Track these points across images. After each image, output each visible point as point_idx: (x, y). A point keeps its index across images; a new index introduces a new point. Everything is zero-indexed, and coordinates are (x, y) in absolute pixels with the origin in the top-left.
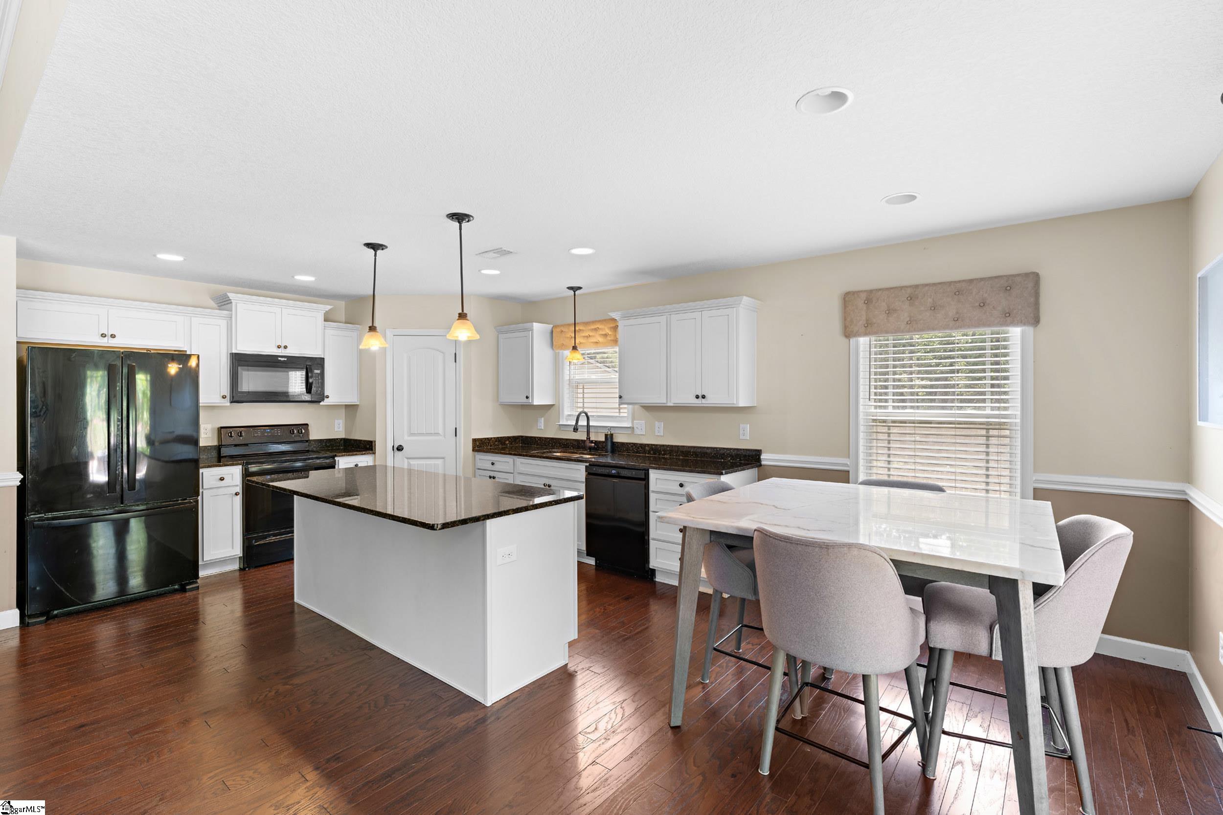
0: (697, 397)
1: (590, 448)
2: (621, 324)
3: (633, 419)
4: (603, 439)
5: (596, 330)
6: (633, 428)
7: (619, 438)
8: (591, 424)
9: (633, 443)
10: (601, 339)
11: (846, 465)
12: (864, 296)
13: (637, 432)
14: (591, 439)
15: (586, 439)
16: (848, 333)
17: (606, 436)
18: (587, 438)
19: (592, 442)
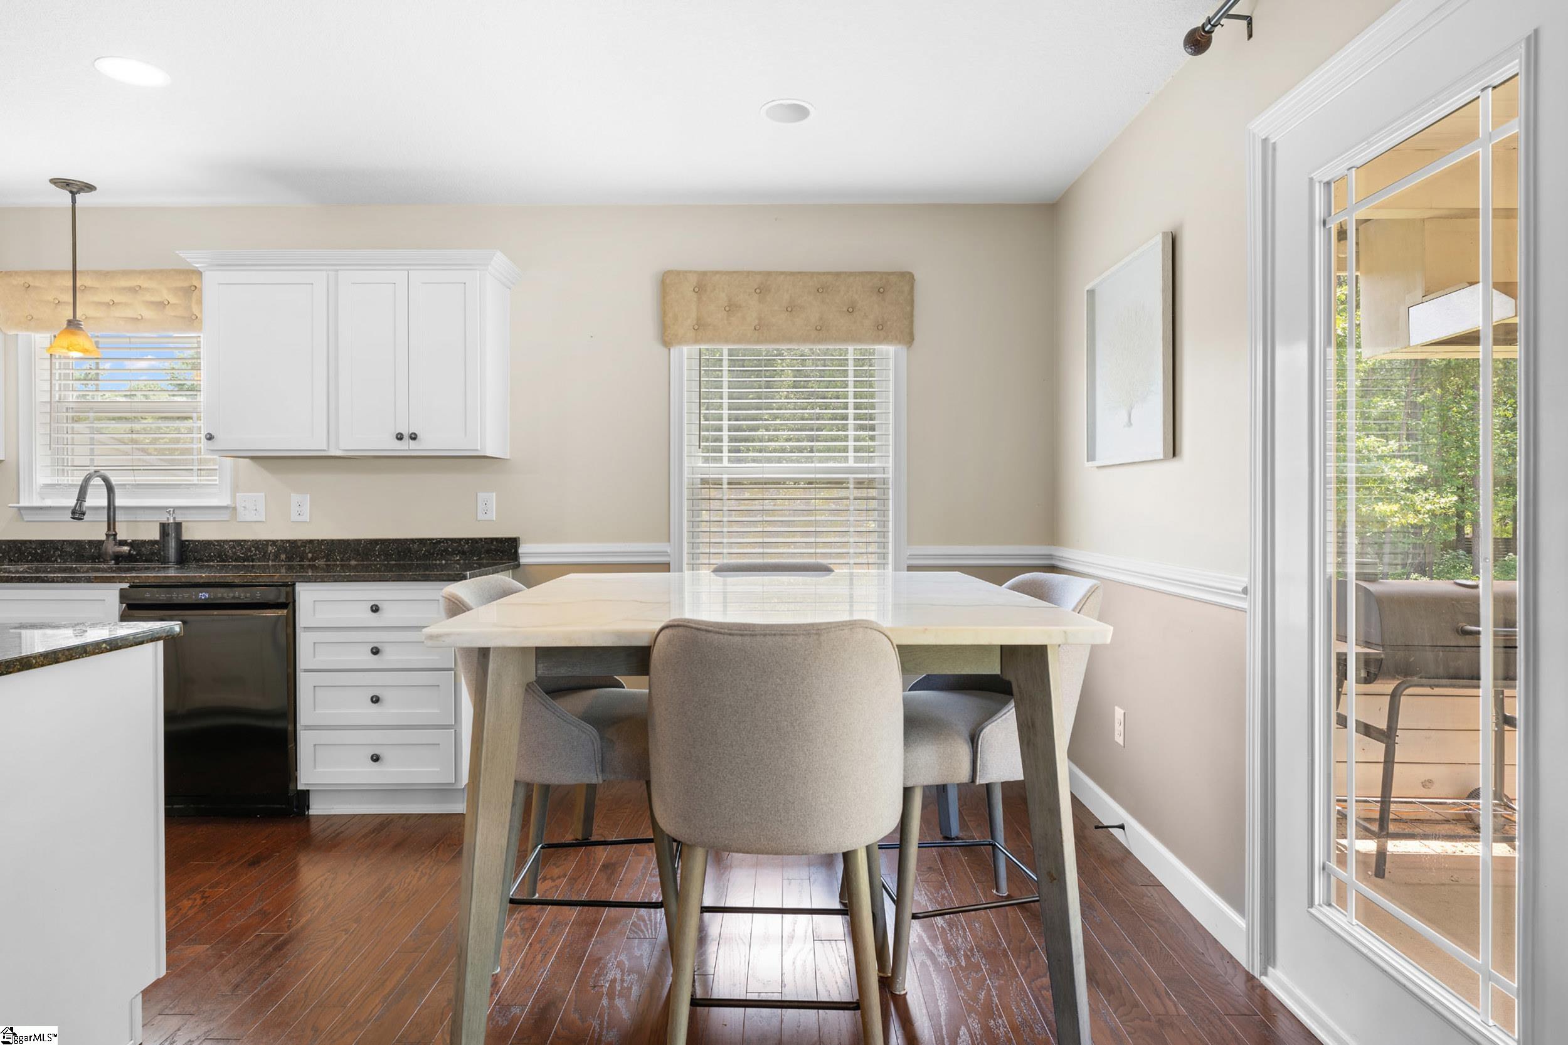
0: (400, 437)
1: (118, 558)
2: (211, 282)
3: (235, 488)
4: (155, 535)
5: (134, 290)
6: (235, 509)
7: (195, 532)
8: (119, 502)
9: (233, 541)
10: (148, 314)
11: (665, 554)
12: (693, 280)
13: (245, 515)
14: (119, 538)
15: (104, 538)
16: (667, 338)
17: (164, 527)
18: (107, 535)
19: (123, 543)
